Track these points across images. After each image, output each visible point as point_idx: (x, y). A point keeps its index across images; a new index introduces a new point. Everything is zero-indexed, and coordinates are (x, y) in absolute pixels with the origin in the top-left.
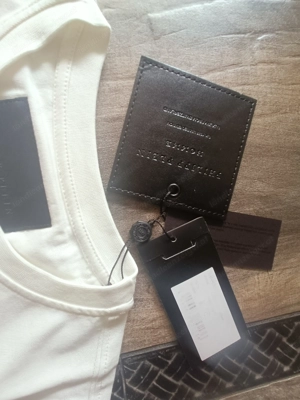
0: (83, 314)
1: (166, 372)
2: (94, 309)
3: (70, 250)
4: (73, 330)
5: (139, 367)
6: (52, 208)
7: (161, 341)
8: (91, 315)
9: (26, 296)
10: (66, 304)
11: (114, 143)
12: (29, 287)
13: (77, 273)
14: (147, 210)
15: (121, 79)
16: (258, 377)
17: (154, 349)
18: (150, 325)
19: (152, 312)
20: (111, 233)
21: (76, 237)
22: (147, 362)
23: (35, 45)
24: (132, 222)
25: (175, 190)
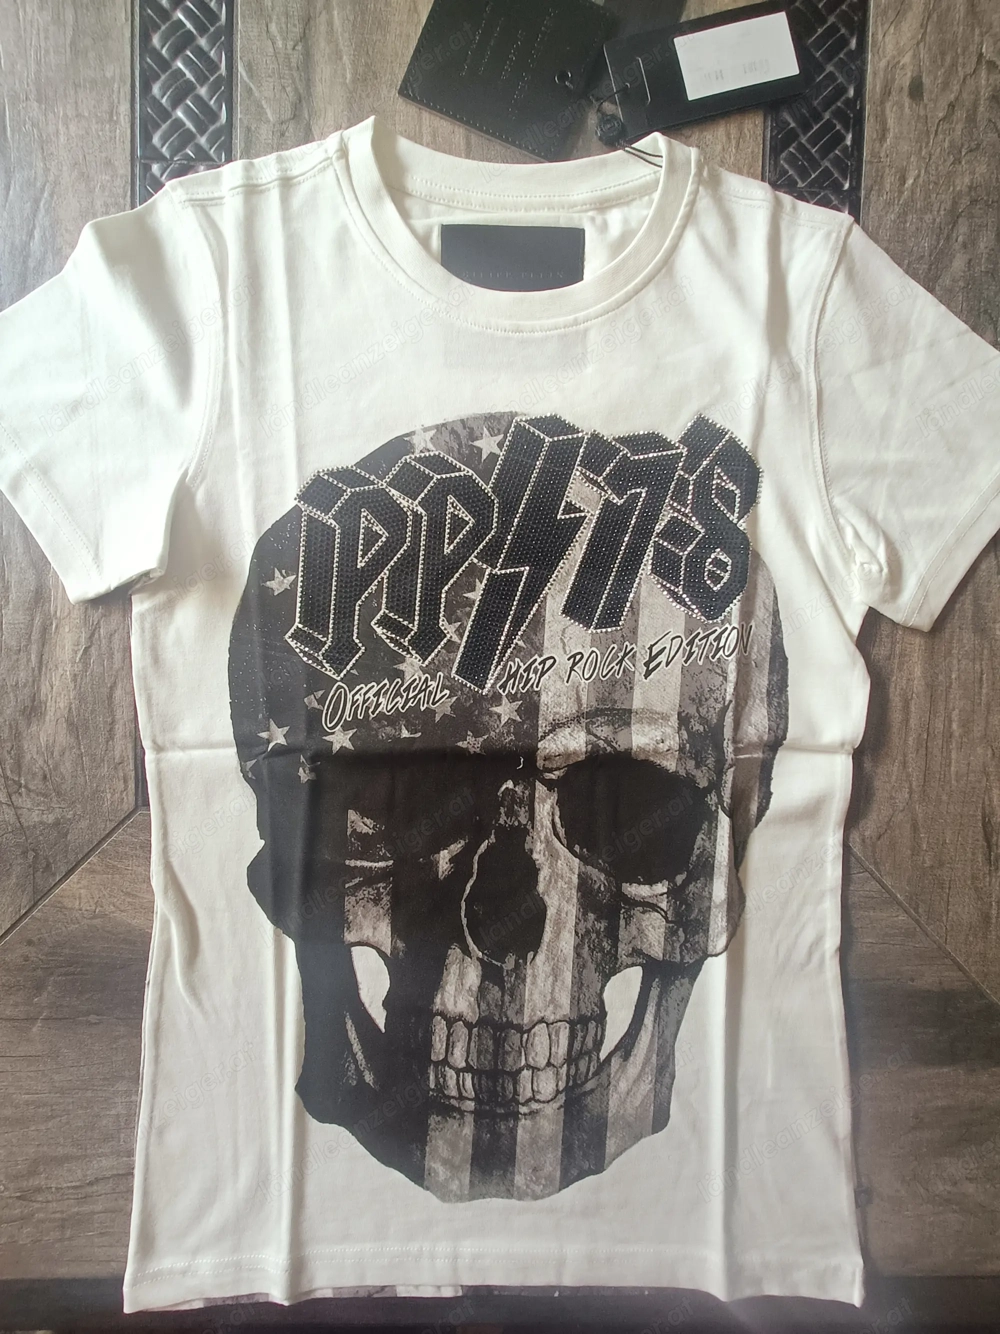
0: (692, 203)
1: (805, 134)
2: (689, 188)
3: (615, 217)
4: (711, 224)
5: (786, 166)
6: (563, 224)
7: (759, 131)
8: (696, 193)
9: (657, 271)
10: (677, 223)
11: (498, 146)
12: (648, 265)
13: (645, 212)
14: (583, 121)
15: (420, 127)
16: (853, 43)
17: (768, 143)
18: (734, 142)
19: (718, 135)
20: (604, 164)
21: (603, 205)
22: (784, 155)
23: (390, 208)
24: (595, 142)
25: (563, 77)
